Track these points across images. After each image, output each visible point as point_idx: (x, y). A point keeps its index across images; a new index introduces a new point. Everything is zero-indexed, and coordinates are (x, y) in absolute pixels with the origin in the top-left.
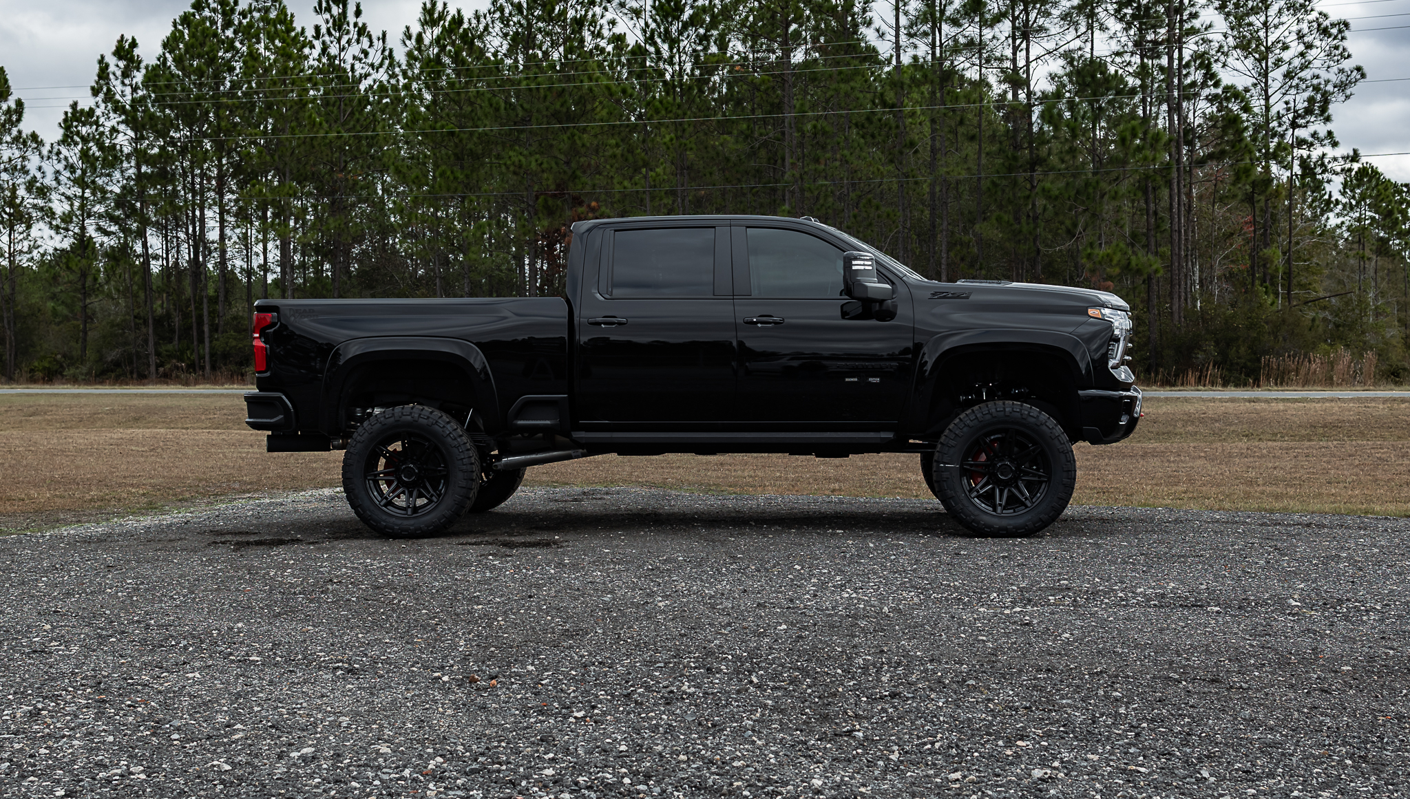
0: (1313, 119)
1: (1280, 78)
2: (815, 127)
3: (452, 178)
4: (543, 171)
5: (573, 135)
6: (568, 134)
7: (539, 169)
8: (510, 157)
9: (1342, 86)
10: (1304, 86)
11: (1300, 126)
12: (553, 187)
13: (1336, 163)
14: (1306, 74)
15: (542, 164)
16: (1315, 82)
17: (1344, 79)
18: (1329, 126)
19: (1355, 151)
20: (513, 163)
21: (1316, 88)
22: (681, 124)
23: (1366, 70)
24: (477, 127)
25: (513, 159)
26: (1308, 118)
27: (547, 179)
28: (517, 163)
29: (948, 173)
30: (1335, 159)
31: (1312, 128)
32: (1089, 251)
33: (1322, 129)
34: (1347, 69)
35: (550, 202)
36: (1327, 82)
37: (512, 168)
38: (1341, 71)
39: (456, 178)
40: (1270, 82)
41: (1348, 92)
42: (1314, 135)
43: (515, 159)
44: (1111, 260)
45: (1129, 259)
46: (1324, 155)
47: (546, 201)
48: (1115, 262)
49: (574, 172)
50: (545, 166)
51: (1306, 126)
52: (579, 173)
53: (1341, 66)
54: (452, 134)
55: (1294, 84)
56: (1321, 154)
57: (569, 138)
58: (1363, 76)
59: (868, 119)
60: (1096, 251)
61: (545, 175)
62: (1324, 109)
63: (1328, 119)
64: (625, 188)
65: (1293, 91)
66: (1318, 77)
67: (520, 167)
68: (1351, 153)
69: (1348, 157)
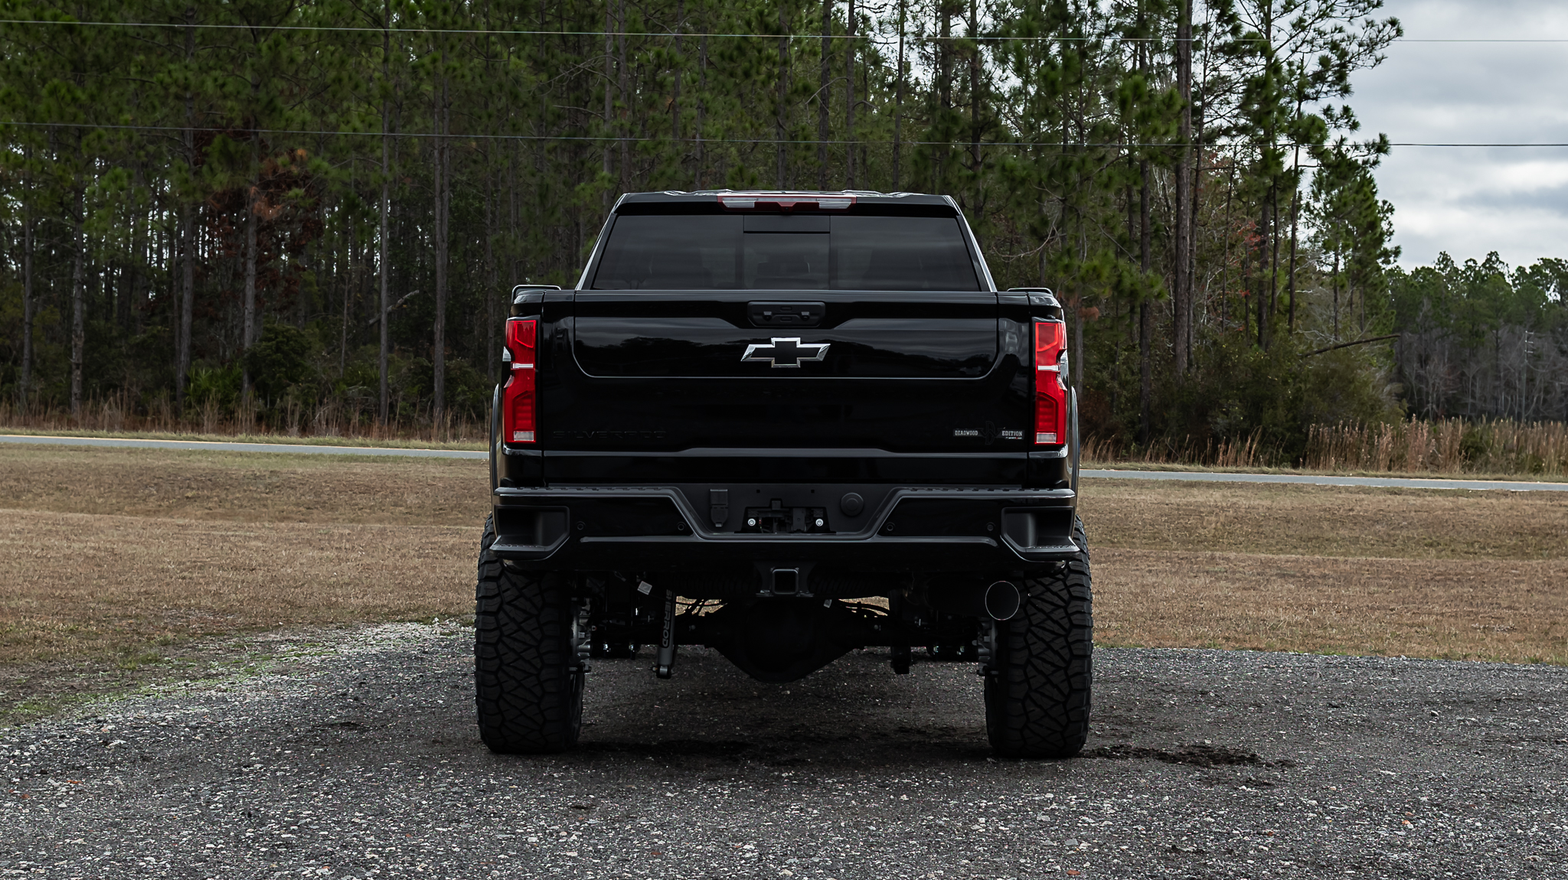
0: (1325, 88)
1: (1288, 28)
2: (659, 55)
3: (68, 97)
4: (225, 97)
5: (277, 44)
6: (270, 42)
7: (219, 92)
8: (170, 72)
9: (1371, 45)
10: (1321, 42)
11: (1307, 97)
12: (238, 122)
13: (1357, 153)
14: (1326, 25)
15: (223, 85)
16: (1337, 36)
17: (1374, 36)
18: (1347, 101)
19: (1382, 137)
20: (176, 82)
21: (1334, 46)
22: (447, 37)
23: (1403, 24)
24: (111, 21)
25: (175, 75)
26: (1318, 86)
27: (232, 110)
28: (182, 81)
29: (864, 135)
30: (1356, 147)
31: (1324, 102)
32: (1066, 261)
33: (1337, 103)
34: (1378, 22)
35: (232, 146)
36: (1351, 38)
37: (173, 89)
38: (1370, 24)
39: (75, 99)
40: (1274, 32)
41: (1378, 53)
42: (1327, 111)
43: (179, 75)
44: (1099, 276)
45: (1120, 276)
46: (1343, 140)
47: (225, 144)
48: (1104, 279)
49: (271, 101)
50: (229, 88)
51: (1316, 99)
52: (279, 102)
53: (1369, 17)
54: (70, 29)
55: (1309, 38)
56: (1338, 138)
57: (270, 48)
58: (1399, 32)
59: (739, 48)
60: (1076, 262)
61: (229, 104)
62: (1341, 77)
63: (1346, 90)
64: (355, 130)
65: (1306, 48)
66: (1341, 30)
67: (186, 88)
68: (1378, 140)
69: (1374, 144)
